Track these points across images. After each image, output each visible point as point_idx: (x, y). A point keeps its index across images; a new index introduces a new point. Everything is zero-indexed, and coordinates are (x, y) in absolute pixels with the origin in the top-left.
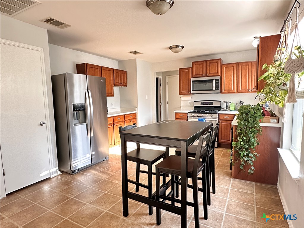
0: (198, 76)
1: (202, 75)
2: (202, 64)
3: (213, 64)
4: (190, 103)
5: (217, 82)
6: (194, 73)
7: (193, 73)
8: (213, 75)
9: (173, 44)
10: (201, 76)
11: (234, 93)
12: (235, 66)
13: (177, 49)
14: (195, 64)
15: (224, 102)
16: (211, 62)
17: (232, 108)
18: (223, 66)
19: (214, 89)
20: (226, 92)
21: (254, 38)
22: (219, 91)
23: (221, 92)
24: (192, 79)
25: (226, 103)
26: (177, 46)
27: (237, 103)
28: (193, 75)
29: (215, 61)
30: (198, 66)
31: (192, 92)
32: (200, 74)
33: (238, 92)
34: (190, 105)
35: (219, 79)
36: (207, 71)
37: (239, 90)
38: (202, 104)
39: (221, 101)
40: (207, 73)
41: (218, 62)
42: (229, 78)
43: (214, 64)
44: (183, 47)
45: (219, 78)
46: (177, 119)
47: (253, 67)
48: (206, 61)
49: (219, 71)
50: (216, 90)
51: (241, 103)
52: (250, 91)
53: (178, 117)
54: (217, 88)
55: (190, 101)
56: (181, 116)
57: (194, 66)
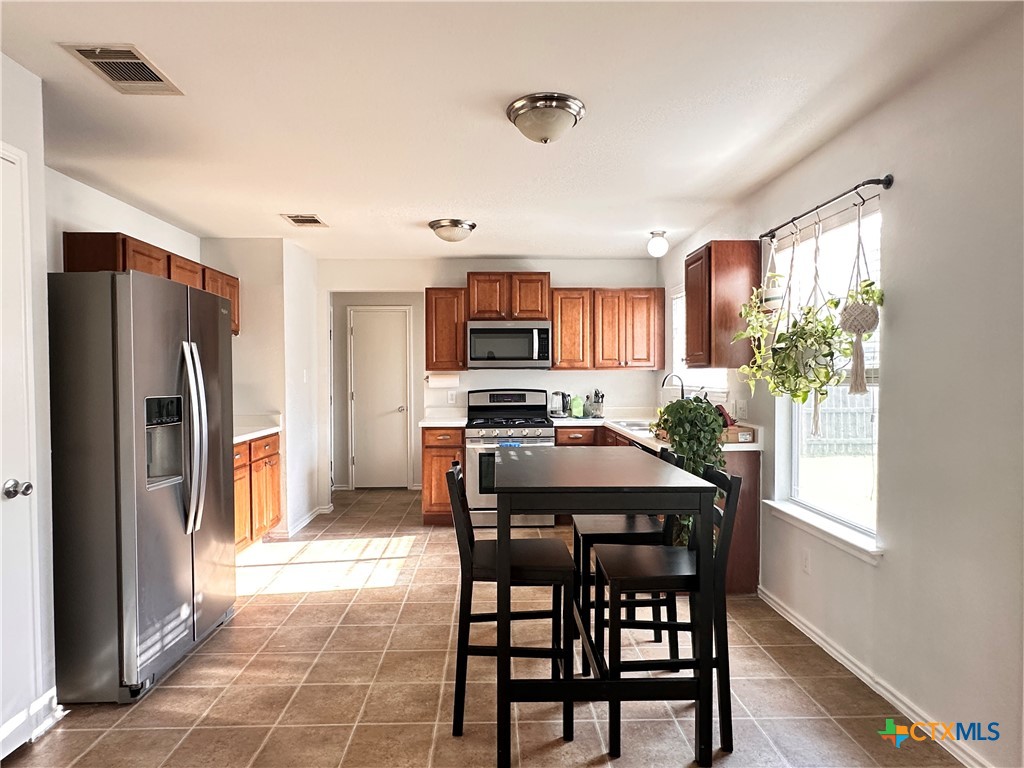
0: (487, 315)
1: (499, 313)
2: (499, 281)
3: (530, 285)
4: (454, 397)
5: (542, 336)
6: (475, 307)
7: (472, 306)
8: (529, 315)
9: (446, 216)
10: (494, 315)
11: (586, 368)
12: (587, 295)
13: (457, 230)
14: (478, 281)
15: (556, 394)
16: (524, 278)
17: (578, 410)
18: (556, 293)
19: (536, 356)
20: (564, 365)
21: (651, 233)
22: (549, 363)
23: (554, 366)
24: (472, 325)
25: (564, 396)
26: (455, 223)
27: (588, 397)
28: (471, 311)
29: (534, 277)
30: (487, 285)
32: (491, 311)
33: (594, 366)
34: (453, 401)
35: (548, 330)
36: (513, 305)
37: (597, 362)
38: (493, 398)
39: (545, 391)
40: (513, 310)
41: (542, 281)
42: (571, 327)
43: (533, 285)
44: (473, 227)
45: (547, 325)
46: (427, 447)
47: (629, 304)
48: (510, 275)
49: (547, 308)
50: (540, 358)
51: (598, 397)
52: (623, 364)
53: (431, 441)
54: (543, 355)
55: (454, 392)
56: (441, 438)
57: (474, 284)
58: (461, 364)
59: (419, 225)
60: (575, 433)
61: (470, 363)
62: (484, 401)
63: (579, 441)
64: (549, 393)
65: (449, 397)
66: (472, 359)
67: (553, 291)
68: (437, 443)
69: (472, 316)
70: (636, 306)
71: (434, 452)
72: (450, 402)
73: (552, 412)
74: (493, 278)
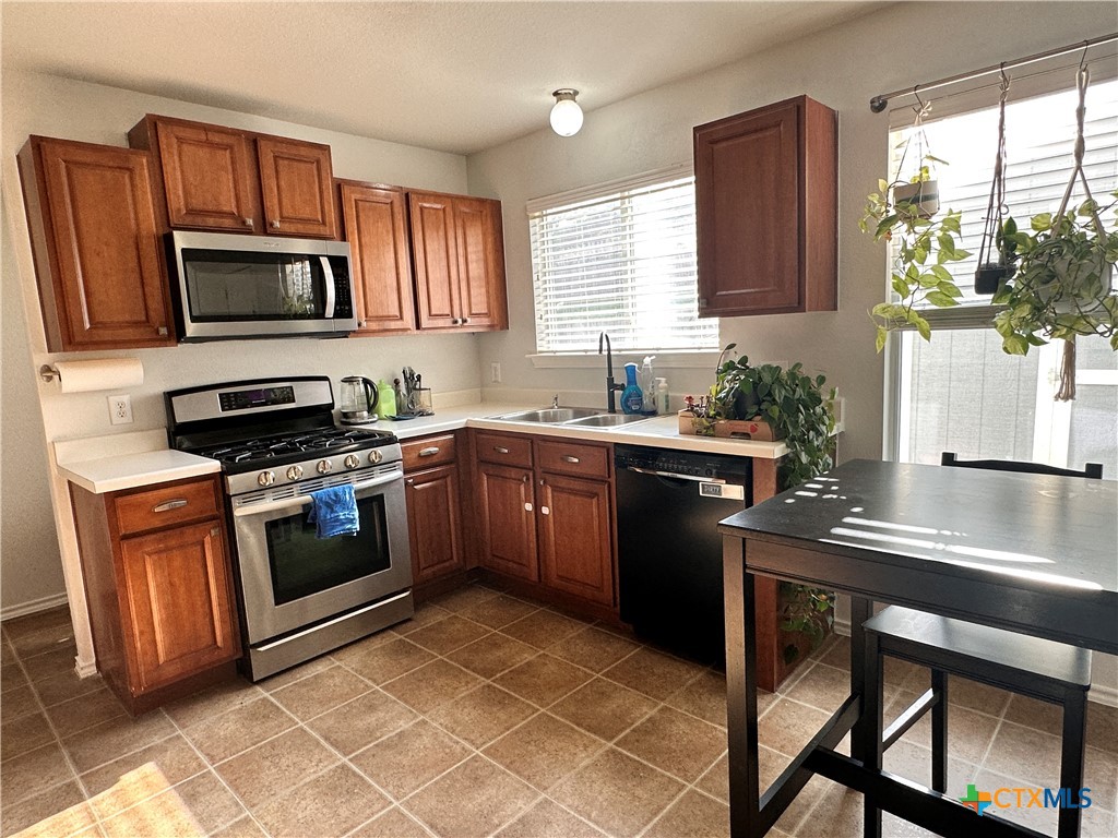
0: (211, 222)
1: (240, 219)
2: (230, 147)
3: (295, 164)
4: (127, 408)
5: (336, 271)
6: (177, 201)
7: (171, 197)
8: (301, 228)
10: (227, 223)
11: (407, 330)
12: (396, 200)
14: (181, 141)
15: (350, 380)
16: (284, 149)
17: (388, 405)
18: (345, 190)
19: (330, 310)
20: (372, 326)
21: (556, 94)
24: (183, 240)
25: (366, 382)
27: (397, 382)
28: (173, 207)
29: (303, 151)
30: (203, 153)
31: (193, 328)
32: (221, 214)
33: (418, 327)
34: (128, 419)
35: (346, 258)
36: (267, 203)
37: (422, 321)
38: (226, 401)
39: (325, 379)
40: (269, 216)
41: (318, 162)
42: (378, 258)
43: (303, 167)
45: (335, 248)
46: (126, 537)
47: (459, 223)
48: (255, 141)
49: (332, 216)
50: (338, 314)
52: (460, 321)
53: (132, 521)
54: (344, 310)
55: (126, 399)
56: (165, 507)
57: (169, 146)
58: (163, 331)
60: (427, 446)
61: (191, 329)
62: (210, 408)
63: (435, 460)
65: (115, 410)
66: (194, 319)
67: (339, 186)
68: (157, 523)
69: (174, 220)
70: (468, 224)
71: (150, 544)
72: (117, 420)
73: (345, 415)
74: (216, 138)
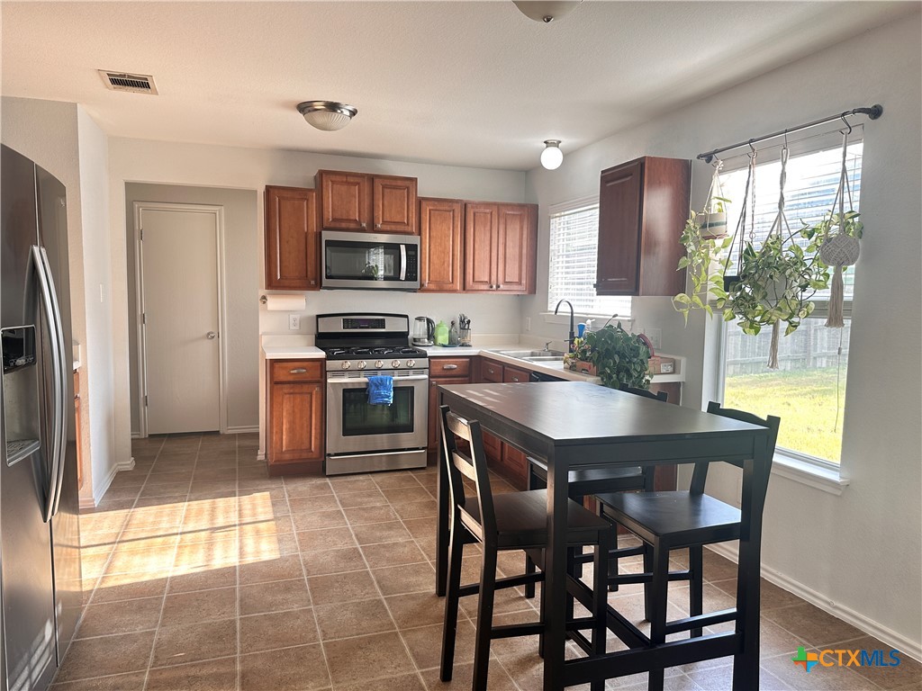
0: (344, 225)
1: (359, 223)
2: (358, 184)
3: (394, 191)
4: (298, 322)
5: (410, 253)
6: (329, 214)
7: (325, 212)
8: (393, 227)
10: (352, 225)
11: (454, 291)
12: (458, 209)
13: (335, 118)
14: (333, 182)
15: (419, 319)
16: (388, 182)
17: (443, 337)
18: (424, 204)
19: (403, 275)
20: (432, 286)
21: (545, 142)
22: (416, 285)
23: (422, 289)
24: (327, 235)
25: (429, 321)
26: (333, 107)
27: (453, 323)
28: (325, 217)
29: (399, 183)
30: (344, 188)
31: (325, 282)
32: (349, 221)
33: (464, 289)
34: (297, 328)
35: (416, 245)
36: (376, 214)
37: (467, 285)
38: (347, 323)
39: (406, 316)
40: (376, 221)
41: (408, 188)
42: (440, 245)
43: (398, 192)
44: (353, 113)
45: (414, 240)
46: (277, 383)
47: (502, 221)
48: (372, 179)
49: (414, 220)
50: (407, 279)
51: (464, 323)
52: (494, 287)
53: (282, 375)
54: (412, 275)
55: (298, 316)
56: (295, 371)
57: (327, 186)
58: (313, 282)
59: (286, 105)
60: (449, 363)
62: (337, 327)
63: (454, 373)
64: (412, 318)
65: (292, 322)
66: (327, 277)
67: (420, 201)
68: (291, 378)
69: (325, 225)
70: (509, 222)
71: (286, 389)
72: (292, 328)
73: (415, 340)
74: (351, 179)
